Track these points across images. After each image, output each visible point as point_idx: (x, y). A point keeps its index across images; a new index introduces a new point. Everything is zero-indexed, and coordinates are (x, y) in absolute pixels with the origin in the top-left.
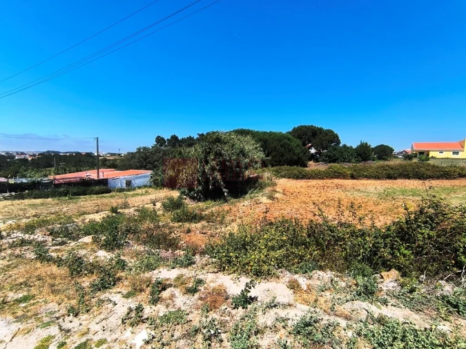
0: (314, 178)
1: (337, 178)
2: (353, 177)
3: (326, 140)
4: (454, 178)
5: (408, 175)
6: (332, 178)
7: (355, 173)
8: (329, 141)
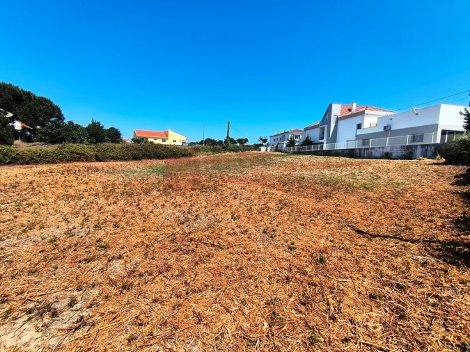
0: (36, 163)
1: (78, 161)
2: (98, 159)
3: (41, 111)
4: (179, 157)
5: (150, 155)
6: (68, 161)
7: (99, 155)
8: (46, 114)
